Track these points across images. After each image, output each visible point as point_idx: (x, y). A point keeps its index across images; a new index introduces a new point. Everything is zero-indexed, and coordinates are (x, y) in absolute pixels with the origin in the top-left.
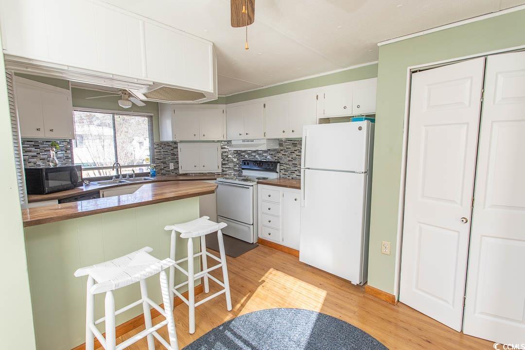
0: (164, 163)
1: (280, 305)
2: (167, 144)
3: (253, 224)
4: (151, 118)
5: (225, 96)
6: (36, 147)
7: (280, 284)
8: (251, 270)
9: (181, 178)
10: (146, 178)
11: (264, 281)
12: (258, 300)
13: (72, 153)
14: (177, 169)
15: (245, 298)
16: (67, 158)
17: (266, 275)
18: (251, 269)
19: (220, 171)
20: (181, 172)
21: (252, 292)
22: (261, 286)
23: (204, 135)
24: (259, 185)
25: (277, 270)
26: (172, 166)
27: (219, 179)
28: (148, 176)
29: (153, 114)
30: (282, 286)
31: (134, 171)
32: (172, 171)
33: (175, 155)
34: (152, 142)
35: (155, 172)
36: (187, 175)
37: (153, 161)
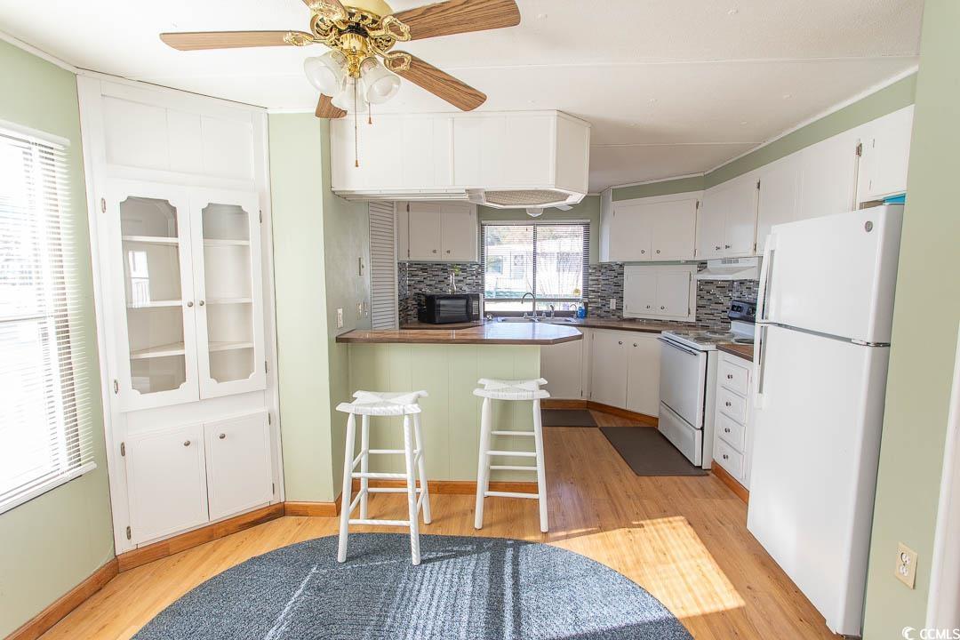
0: (603, 298)
1: (623, 568)
2: (608, 267)
3: (702, 429)
4: (587, 226)
5: (702, 174)
6: (424, 270)
7: (664, 542)
8: (642, 504)
9: (625, 326)
10: (568, 319)
11: (642, 526)
12: (599, 542)
13: (483, 279)
14: (620, 309)
15: (584, 530)
16: (478, 284)
17: (660, 520)
18: (645, 502)
19: (692, 319)
20: (626, 315)
21: (602, 529)
22: (627, 529)
23: (658, 252)
24: (720, 352)
25: (690, 524)
26: (613, 304)
27: (665, 333)
28: (572, 317)
29: (589, 221)
30: (663, 547)
31: (552, 307)
32: (613, 313)
33: (619, 285)
34: (587, 265)
35: (584, 313)
36: (636, 325)
37: (586, 294)
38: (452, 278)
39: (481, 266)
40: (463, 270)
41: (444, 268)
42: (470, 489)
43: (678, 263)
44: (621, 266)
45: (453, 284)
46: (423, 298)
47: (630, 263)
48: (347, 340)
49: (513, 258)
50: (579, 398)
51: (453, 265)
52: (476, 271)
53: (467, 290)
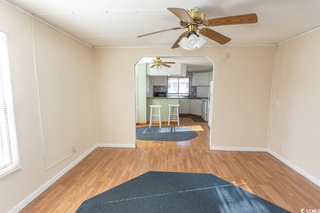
0: (193, 93)
2: (194, 87)
4: (189, 78)
6: (156, 87)
13: (168, 89)
14: (196, 95)
16: (166, 90)
20: (197, 97)
23: (203, 84)
28: (187, 97)
32: (195, 96)
33: (196, 90)
34: (189, 86)
35: (189, 96)
36: (199, 98)
37: (189, 92)
38: (162, 89)
39: (167, 86)
40: (164, 87)
41: (160, 87)
42: (167, 123)
43: (206, 86)
44: (196, 86)
45: (162, 90)
46: (156, 93)
47: (198, 86)
48: (148, 98)
49: (174, 84)
50: (187, 113)
51: (162, 86)
52: (166, 87)
53: (164, 91)
